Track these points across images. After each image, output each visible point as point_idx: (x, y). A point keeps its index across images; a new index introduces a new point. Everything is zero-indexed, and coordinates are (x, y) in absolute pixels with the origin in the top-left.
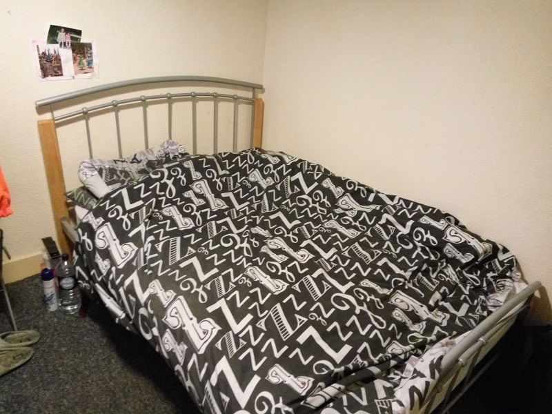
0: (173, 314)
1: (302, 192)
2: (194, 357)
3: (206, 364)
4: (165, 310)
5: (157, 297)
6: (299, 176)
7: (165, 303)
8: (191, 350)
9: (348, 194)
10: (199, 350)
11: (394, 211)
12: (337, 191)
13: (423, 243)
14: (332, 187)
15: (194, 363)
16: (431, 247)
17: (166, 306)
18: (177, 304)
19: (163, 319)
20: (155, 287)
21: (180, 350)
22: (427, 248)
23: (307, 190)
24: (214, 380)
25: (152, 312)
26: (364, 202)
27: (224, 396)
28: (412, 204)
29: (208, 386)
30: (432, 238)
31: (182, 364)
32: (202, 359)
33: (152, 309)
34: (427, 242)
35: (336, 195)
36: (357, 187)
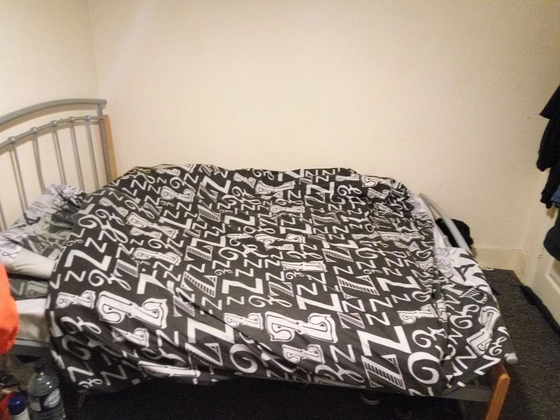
0: (277, 330)
1: (221, 194)
2: (333, 349)
3: (349, 346)
4: (265, 331)
5: (244, 326)
6: (207, 180)
7: (259, 326)
8: (325, 345)
9: (260, 181)
10: (333, 341)
11: (311, 181)
12: (250, 181)
13: (350, 195)
14: (245, 179)
15: (336, 353)
16: (359, 196)
17: (262, 328)
18: (270, 320)
19: (272, 340)
20: (232, 320)
21: (313, 353)
22: (357, 198)
23: (225, 190)
24: (367, 351)
25: (251, 342)
26: (276, 184)
27: (387, 357)
28: (317, 171)
29: (364, 360)
30: (354, 189)
31: (324, 362)
32: (341, 345)
33: (249, 339)
34: (353, 193)
35: (251, 186)
36: (264, 173)
